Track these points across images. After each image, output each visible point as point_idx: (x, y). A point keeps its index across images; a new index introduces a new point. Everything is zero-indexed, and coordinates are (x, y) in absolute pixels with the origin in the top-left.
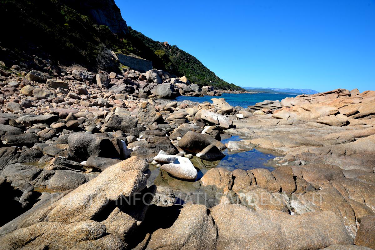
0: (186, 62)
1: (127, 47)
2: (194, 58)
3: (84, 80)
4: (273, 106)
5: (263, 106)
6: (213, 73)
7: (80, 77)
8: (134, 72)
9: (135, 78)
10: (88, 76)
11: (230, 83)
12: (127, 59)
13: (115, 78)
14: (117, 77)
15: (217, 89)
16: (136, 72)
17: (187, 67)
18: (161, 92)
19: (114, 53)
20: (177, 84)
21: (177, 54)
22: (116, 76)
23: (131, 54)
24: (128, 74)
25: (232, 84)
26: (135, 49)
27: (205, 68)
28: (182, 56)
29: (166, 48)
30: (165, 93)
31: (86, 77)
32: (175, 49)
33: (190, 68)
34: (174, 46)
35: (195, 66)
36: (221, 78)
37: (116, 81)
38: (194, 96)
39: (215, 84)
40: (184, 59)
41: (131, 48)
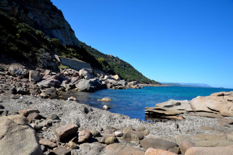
0: (123, 67)
1: (72, 54)
2: (129, 64)
3: (16, 75)
4: (180, 110)
5: (165, 109)
6: (141, 73)
7: (14, 73)
8: (71, 70)
9: (69, 75)
10: (21, 72)
11: (151, 80)
12: (68, 61)
13: (49, 74)
14: (50, 74)
15: (142, 84)
16: (72, 70)
17: (125, 70)
18: (81, 86)
19: (57, 57)
20: (108, 80)
21: (118, 62)
22: (50, 72)
23: (74, 58)
24: (65, 72)
25: (153, 81)
26: (78, 55)
27: (136, 70)
28: (121, 63)
29: (112, 58)
30: (84, 87)
31: (20, 73)
32: (117, 59)
33: (126, 71)
34: (116, 57)
35: (129, 69)
36: (146, 77)
37: (49, 77)
38: (118, 89)
39: (141, 80)
40: (122, 65)
41: (75, 54)
